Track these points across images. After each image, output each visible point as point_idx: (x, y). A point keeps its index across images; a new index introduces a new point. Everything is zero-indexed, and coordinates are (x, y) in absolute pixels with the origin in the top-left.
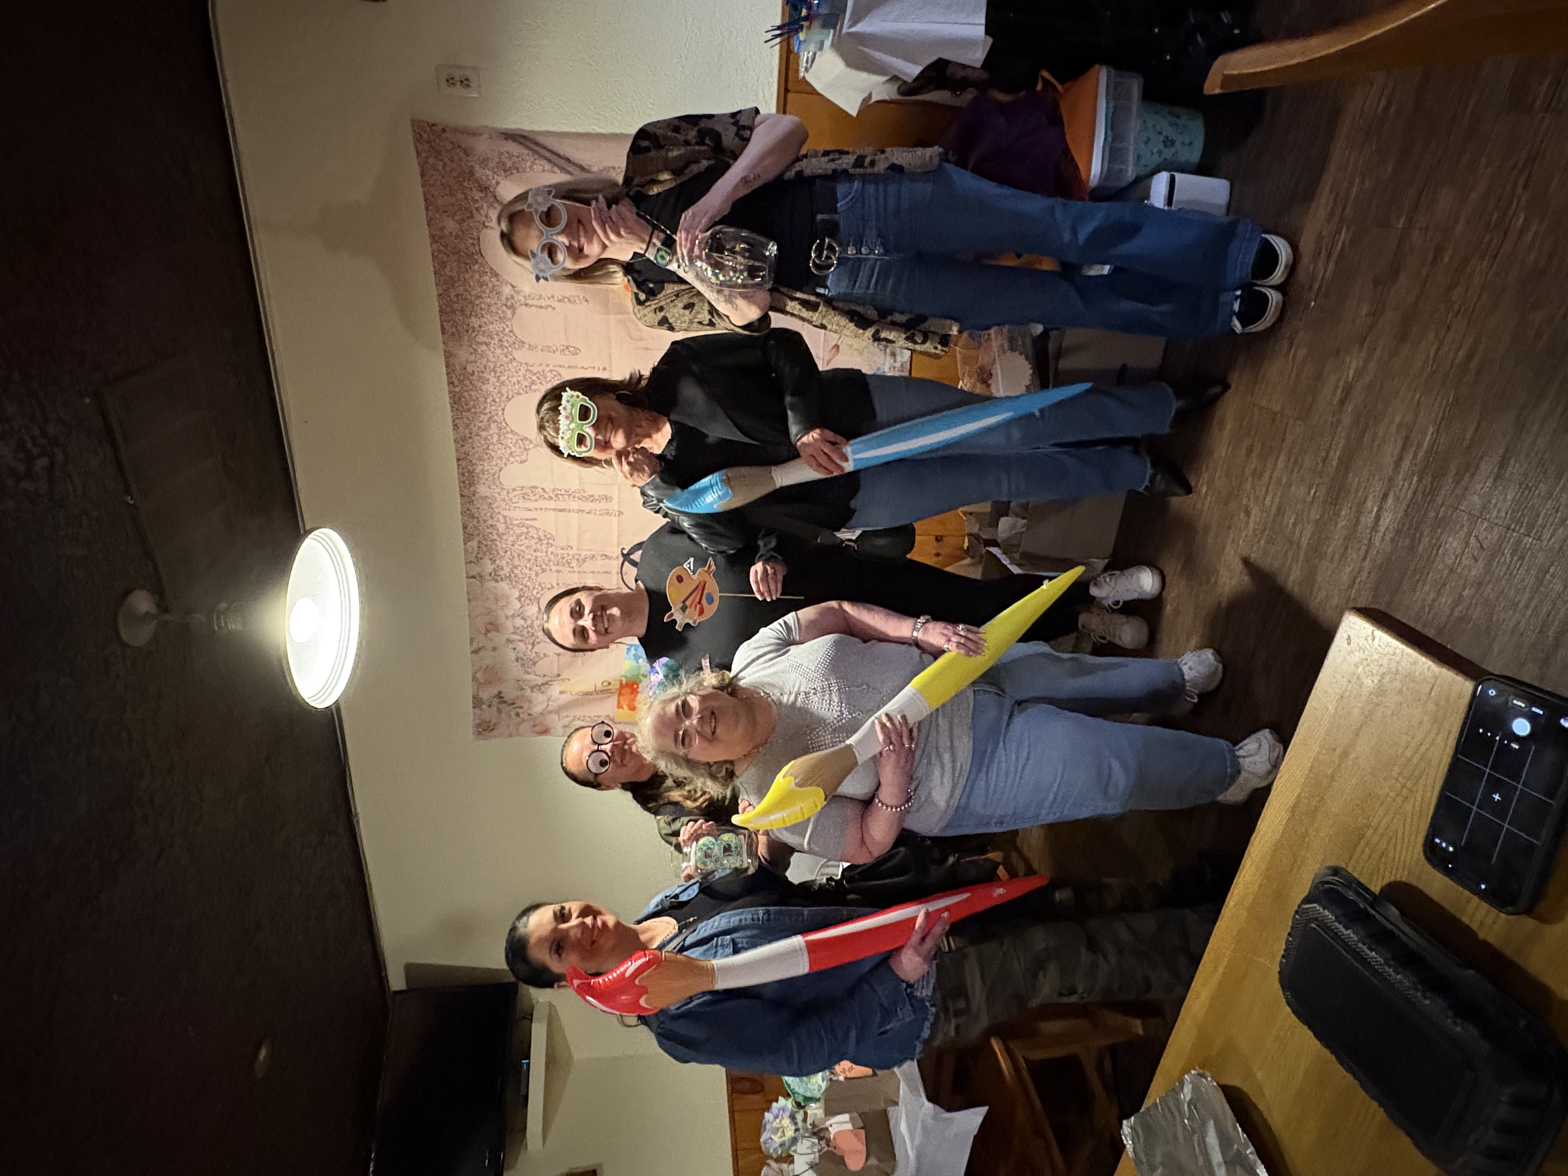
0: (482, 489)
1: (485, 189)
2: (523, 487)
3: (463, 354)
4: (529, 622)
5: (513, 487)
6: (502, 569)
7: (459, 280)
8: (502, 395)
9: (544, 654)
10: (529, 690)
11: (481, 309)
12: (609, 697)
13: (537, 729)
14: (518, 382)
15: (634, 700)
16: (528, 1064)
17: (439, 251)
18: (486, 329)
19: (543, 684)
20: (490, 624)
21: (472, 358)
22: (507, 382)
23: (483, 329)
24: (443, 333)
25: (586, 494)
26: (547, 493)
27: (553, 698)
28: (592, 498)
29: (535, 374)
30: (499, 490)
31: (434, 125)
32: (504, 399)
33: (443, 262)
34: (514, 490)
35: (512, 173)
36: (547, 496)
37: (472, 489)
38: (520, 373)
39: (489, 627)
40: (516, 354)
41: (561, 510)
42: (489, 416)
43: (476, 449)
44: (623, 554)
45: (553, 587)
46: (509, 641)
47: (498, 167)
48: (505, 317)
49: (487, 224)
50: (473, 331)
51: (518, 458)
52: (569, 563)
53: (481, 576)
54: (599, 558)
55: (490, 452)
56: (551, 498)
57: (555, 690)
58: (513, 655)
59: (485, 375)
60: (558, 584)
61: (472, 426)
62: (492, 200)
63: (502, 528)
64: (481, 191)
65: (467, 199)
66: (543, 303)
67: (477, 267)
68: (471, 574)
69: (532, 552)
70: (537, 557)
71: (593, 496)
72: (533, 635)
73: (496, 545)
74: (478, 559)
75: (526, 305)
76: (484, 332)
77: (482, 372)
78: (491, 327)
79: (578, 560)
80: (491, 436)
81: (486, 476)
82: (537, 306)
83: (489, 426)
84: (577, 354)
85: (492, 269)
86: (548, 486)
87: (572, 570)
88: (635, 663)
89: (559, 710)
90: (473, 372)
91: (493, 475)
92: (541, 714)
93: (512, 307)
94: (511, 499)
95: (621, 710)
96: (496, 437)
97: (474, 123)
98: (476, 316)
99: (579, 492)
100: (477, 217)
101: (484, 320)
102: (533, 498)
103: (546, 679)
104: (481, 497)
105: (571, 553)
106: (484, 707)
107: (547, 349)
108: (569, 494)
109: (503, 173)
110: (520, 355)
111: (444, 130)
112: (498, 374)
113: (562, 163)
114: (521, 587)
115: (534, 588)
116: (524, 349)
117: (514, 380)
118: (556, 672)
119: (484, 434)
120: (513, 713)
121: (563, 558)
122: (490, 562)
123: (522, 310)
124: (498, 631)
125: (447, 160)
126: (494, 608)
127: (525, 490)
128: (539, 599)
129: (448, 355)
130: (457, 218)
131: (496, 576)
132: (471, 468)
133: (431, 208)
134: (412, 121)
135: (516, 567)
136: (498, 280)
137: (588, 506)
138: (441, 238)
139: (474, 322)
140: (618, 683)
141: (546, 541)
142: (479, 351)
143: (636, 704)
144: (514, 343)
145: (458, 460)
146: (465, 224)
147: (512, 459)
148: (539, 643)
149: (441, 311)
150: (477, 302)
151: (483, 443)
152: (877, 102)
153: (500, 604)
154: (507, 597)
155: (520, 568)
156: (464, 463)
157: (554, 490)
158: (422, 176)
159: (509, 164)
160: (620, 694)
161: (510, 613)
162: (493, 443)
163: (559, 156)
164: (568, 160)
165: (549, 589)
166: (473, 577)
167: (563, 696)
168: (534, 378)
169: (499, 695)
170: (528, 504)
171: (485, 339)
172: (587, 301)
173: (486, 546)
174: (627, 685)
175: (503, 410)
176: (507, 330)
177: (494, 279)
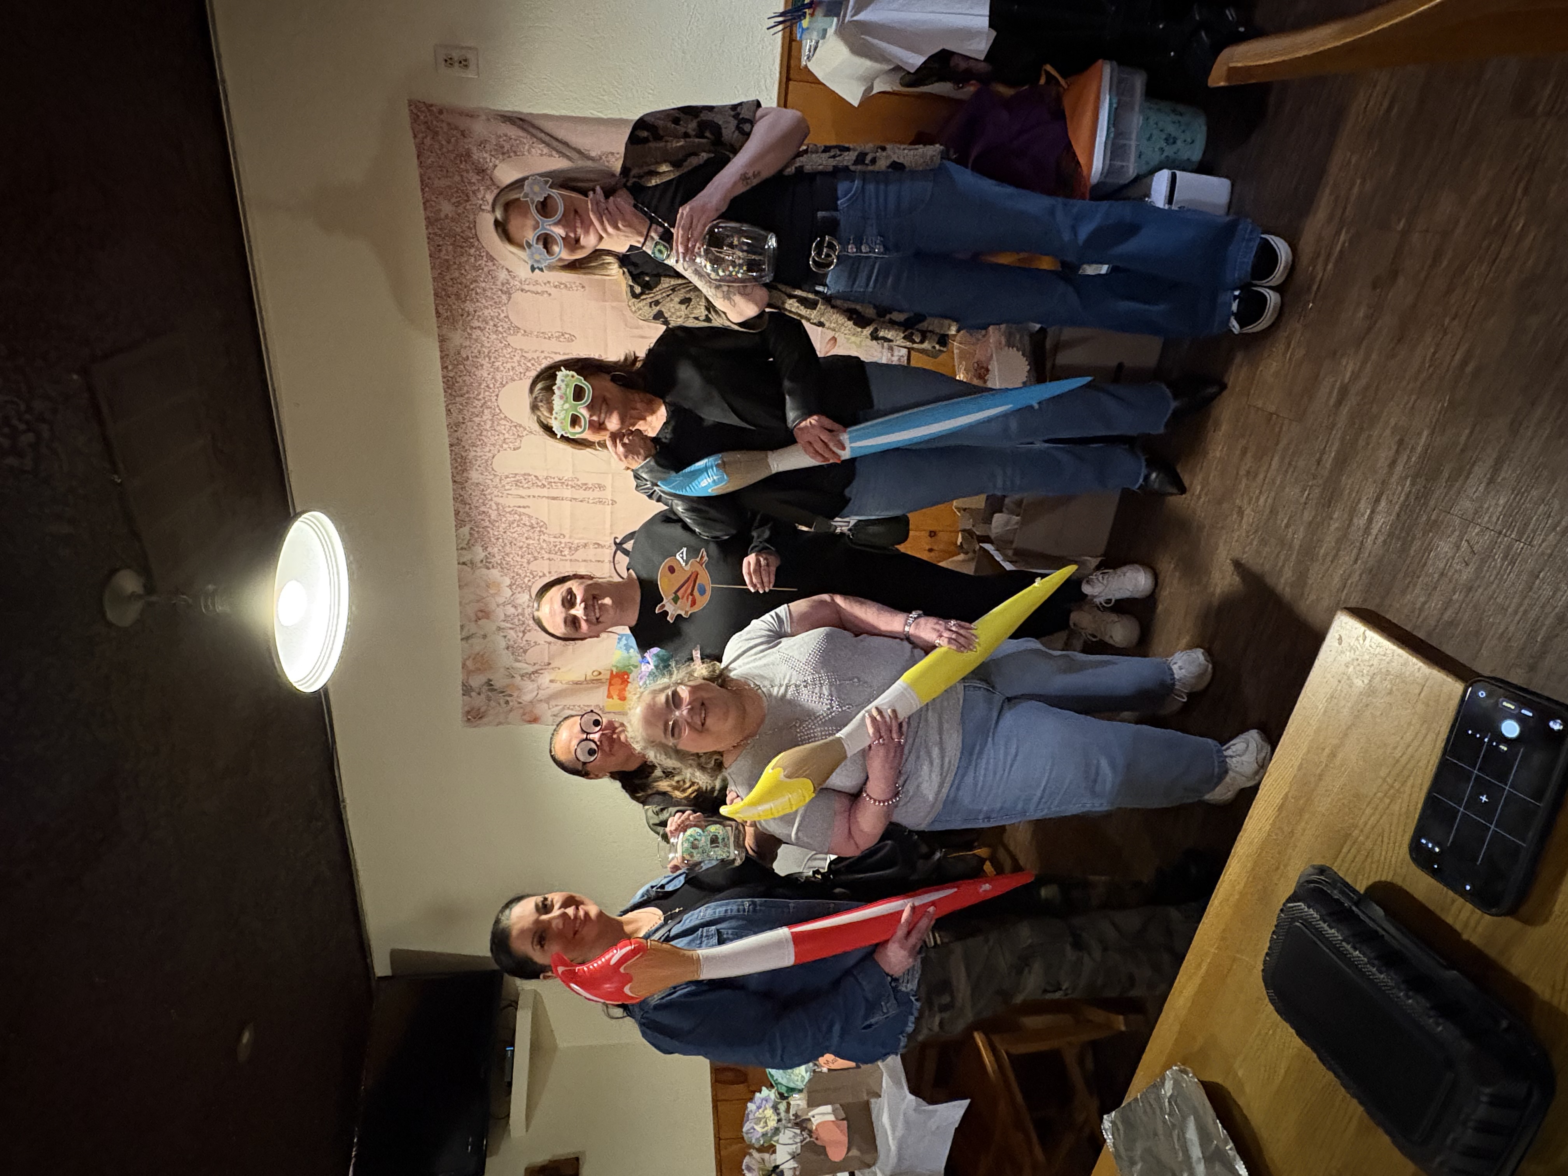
0: (474, 475)
1: (481, 171)
2: (516, 474)
3: (457, 338)
4: (520, 611)
5: (506, 474)
6: (494, 556)
7: (455, 263)
8: (496, 381)
9: (535, 642)
10: (520, 678)
11: (477, 293)
12: (598, 687)
13: (526, 717)
14: (513, 368)
15: (624, 689)
16: (513, 1051)
17: (435, 234)
18: (480, 313)
19: (533, 673)
20: (481, 611)
21: (468, 343)
22: (502, 368)
23: (477, 313)
24: (438, 317)
25: (579, 483)
26: (540, 481)
27: (544, 686)
28: (585, 487)
29: (530, 361)
30: (492, 477)
31: (432, 105)
32: (497, 385)
33: (439, 246)
34: (507, 477)
35: (510, 157)
36: (540, 484)
37: (465, 475)
38: (515, 359)
39: (480, 614)
40: (510, 339)
41: (554, 498)
42: (483, 401)
43: (470, 435)
44: (615, 543)
45: (544, 575)
46: (499, 629)
47: (496, 150)
48: (500, 302)
49: (483, 207)
50: (469, 315)
51: (511, 445)
52: (561, 551)
53: (472, 563)
54: (591, 546)
55: (483, 438)
56: (544, 486)
57: (545, 679)
58: (503, 644)
59: (479, 360)
60: (550, 573)
61: (465, 412)
62: (489, 182)
63: (494, 515)
64: (478, 174)
65: (463, 181)
66: (539, 289)
67: (472, 251)
68: (461, 561)
69: (524, 540)
70: (529, 545)
71: (586, 484)
72: (524, 624)
73: (489, 532)
74: (469, 546)
75: (522, 290)
76: (479, 316)
77: (476, 357)
78: (486, 312)
79: (570, 548)
80: (485, 422)
81: (478, 463)
82: (532, 292)
83: (483, 412)
84: (573, 341)
85: (488, 253)
86: (542, 474)
87: (564, 558)
88: (625, 654)
89: (548, 700)
90: (468, 357)
91: (487, 461)
92: (531, 702)
93: (508, 293)
94: (504, 486)
95: (610, 700)
96: (489, 423)
97: (471, 104)
98: (472, 300)
99: (572, 480)
100: (473, 199)
101: (479, 304)
102: (526, 486)
103: (537, 667)
104: (472, 484)
105: (563, 541)
106: (473, 694)
107: (543, 335)
108: (562, 483)
109: (501, 157)
110: (516, 341)
111: (441, 112)
112: (493, 360)
113: (560, 147)
114: (512, 575)
115: (526, 576)
116: (519, 334)
117: (509, 366)
118: (546, 661)
119: (477, 420)
120: (502, 702)
121: (555, 546)
122: (480, 549)
123: (517, 296)
124: (488, 618)
125: (444, 142)
126: (485, 595)
127: (518, 478)
128: (530, 587)
129: (442, 340)
130: (454, 200)
131: (487, 563)
132: (464, 454)
133: (427, 189)
134: (410, 103)
135: (507, 554)
136: (494, 265)
137: (581, 494)
138: (437, 220)
139: (469, 306)
140: (609, 673)
141: (539, 529)
142: (474, 336)
143: (627, 694)
144: (509, 329)
145: (451, 445)
146: (461, 207)
147: (505, 446)
148: (529, 631)
149: (436, 295)
150: (472, 287)
151: (475, 428)
152: (879, 93)
153: (492, 592)
154: (498, 585)
155: (511, 556)
156: (456, 449)
157: (546, 478)
158: (418, 157)
159: (507, 147)
160: (610, 684)
161: (501, 600)
162: (486, 430)
163: (557, 140)
164: (566, 144)
165: (540, 577)
166: (464, 563)
167: (553, 685)
168: (529, 365)
169: (489, 683)
170: (522, 492)
171: (479, 324)
172: (583, 287)
173: (478, 532)
174: (617, 675)
175: (497, 396)
176: (502, 315)
177: (490, 264)
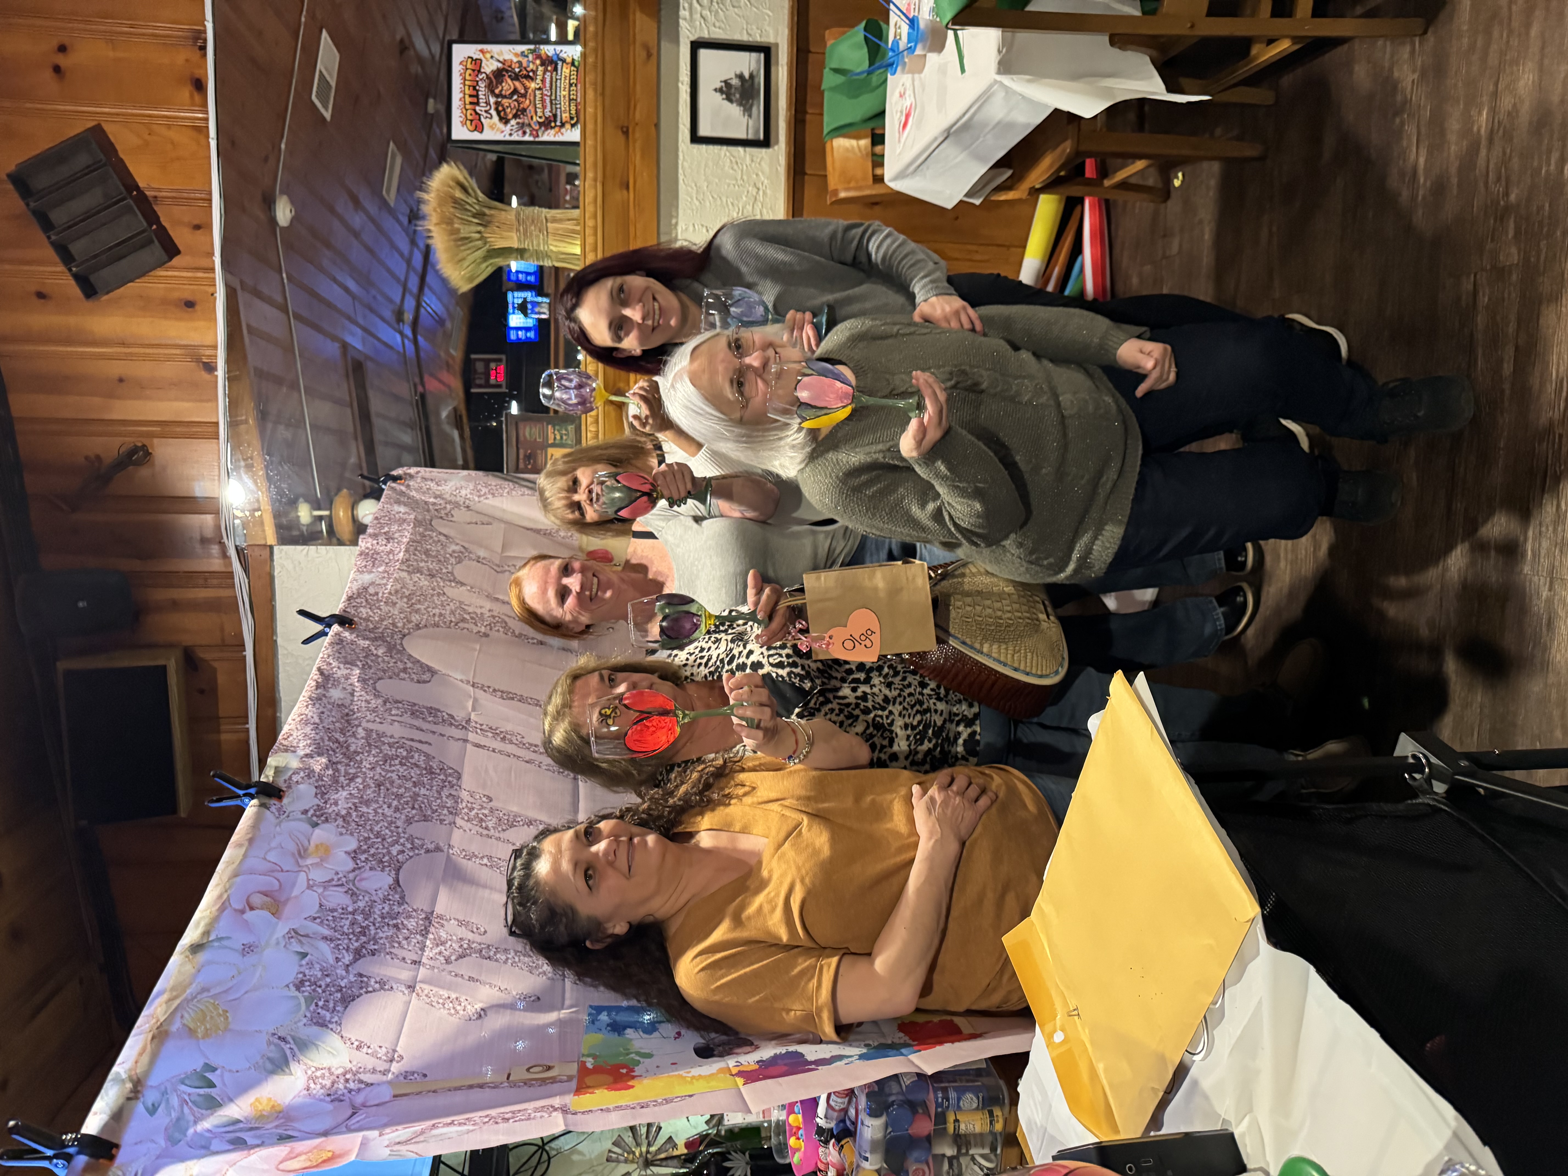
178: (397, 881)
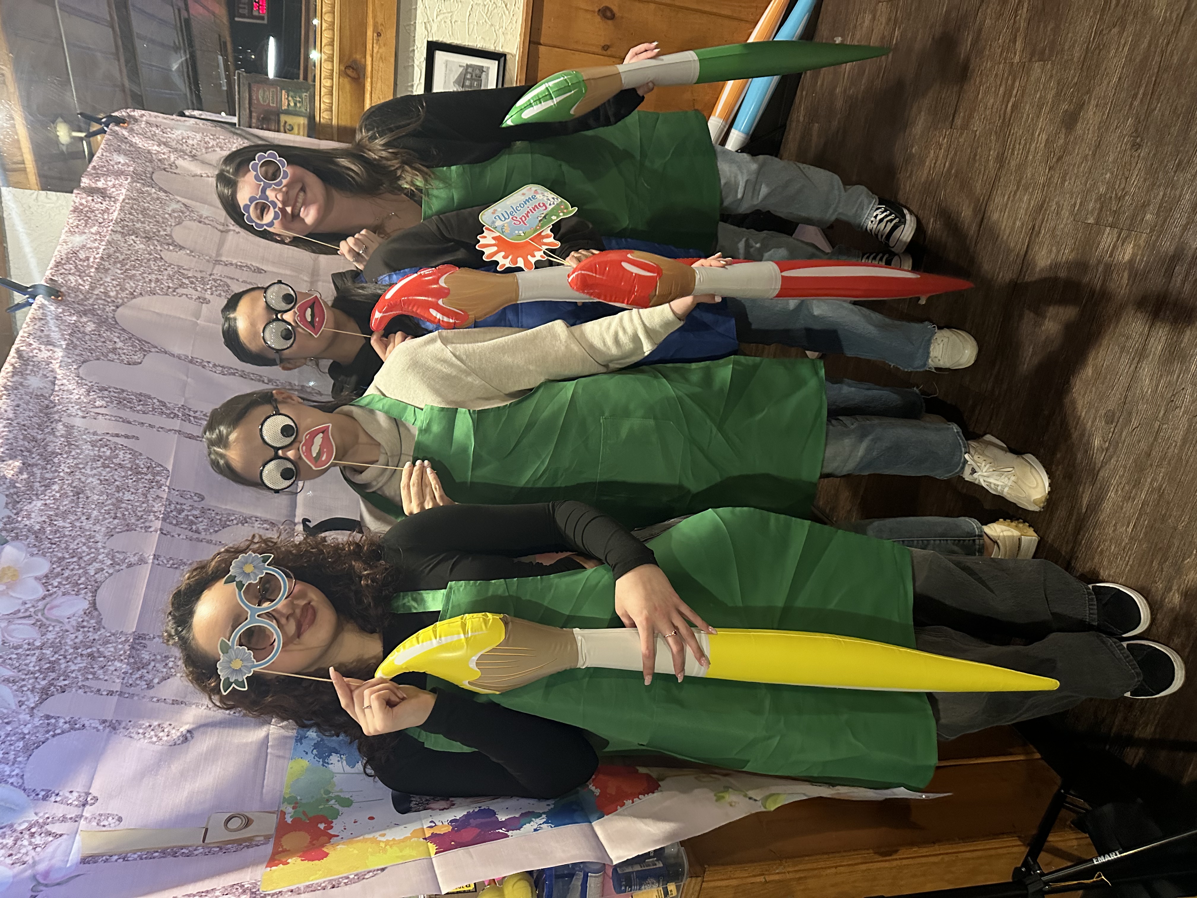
178: (94, 604)
